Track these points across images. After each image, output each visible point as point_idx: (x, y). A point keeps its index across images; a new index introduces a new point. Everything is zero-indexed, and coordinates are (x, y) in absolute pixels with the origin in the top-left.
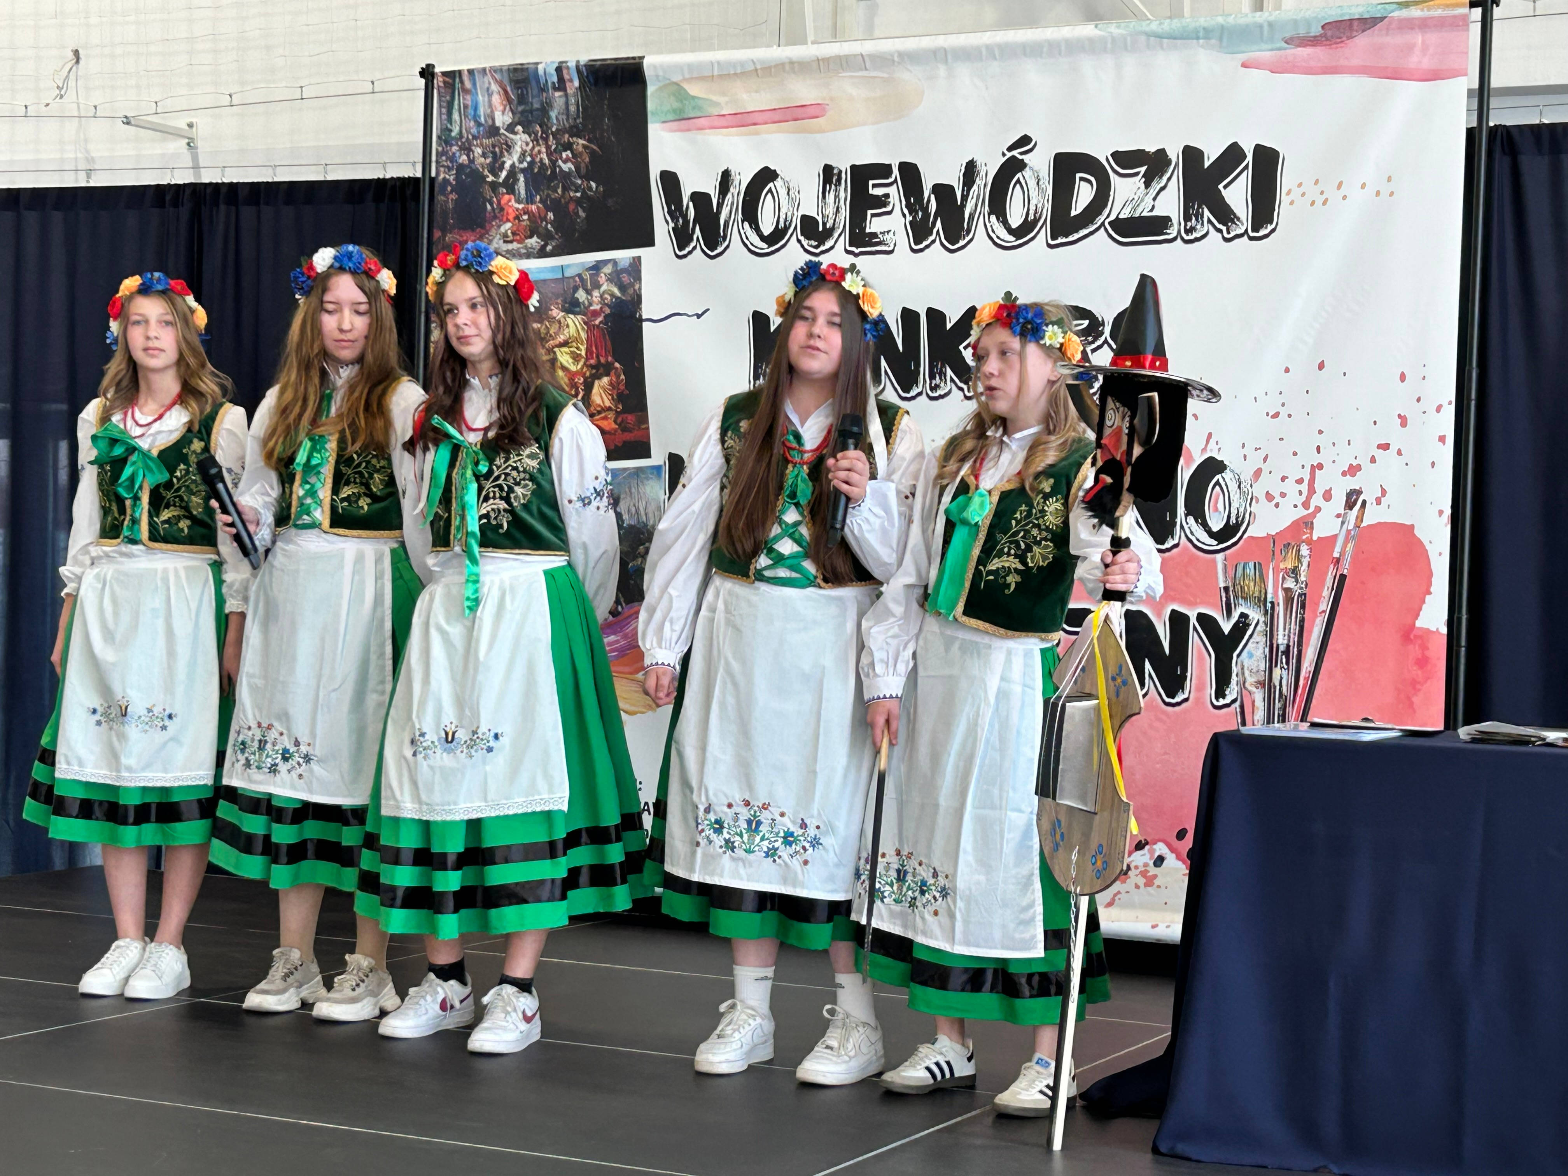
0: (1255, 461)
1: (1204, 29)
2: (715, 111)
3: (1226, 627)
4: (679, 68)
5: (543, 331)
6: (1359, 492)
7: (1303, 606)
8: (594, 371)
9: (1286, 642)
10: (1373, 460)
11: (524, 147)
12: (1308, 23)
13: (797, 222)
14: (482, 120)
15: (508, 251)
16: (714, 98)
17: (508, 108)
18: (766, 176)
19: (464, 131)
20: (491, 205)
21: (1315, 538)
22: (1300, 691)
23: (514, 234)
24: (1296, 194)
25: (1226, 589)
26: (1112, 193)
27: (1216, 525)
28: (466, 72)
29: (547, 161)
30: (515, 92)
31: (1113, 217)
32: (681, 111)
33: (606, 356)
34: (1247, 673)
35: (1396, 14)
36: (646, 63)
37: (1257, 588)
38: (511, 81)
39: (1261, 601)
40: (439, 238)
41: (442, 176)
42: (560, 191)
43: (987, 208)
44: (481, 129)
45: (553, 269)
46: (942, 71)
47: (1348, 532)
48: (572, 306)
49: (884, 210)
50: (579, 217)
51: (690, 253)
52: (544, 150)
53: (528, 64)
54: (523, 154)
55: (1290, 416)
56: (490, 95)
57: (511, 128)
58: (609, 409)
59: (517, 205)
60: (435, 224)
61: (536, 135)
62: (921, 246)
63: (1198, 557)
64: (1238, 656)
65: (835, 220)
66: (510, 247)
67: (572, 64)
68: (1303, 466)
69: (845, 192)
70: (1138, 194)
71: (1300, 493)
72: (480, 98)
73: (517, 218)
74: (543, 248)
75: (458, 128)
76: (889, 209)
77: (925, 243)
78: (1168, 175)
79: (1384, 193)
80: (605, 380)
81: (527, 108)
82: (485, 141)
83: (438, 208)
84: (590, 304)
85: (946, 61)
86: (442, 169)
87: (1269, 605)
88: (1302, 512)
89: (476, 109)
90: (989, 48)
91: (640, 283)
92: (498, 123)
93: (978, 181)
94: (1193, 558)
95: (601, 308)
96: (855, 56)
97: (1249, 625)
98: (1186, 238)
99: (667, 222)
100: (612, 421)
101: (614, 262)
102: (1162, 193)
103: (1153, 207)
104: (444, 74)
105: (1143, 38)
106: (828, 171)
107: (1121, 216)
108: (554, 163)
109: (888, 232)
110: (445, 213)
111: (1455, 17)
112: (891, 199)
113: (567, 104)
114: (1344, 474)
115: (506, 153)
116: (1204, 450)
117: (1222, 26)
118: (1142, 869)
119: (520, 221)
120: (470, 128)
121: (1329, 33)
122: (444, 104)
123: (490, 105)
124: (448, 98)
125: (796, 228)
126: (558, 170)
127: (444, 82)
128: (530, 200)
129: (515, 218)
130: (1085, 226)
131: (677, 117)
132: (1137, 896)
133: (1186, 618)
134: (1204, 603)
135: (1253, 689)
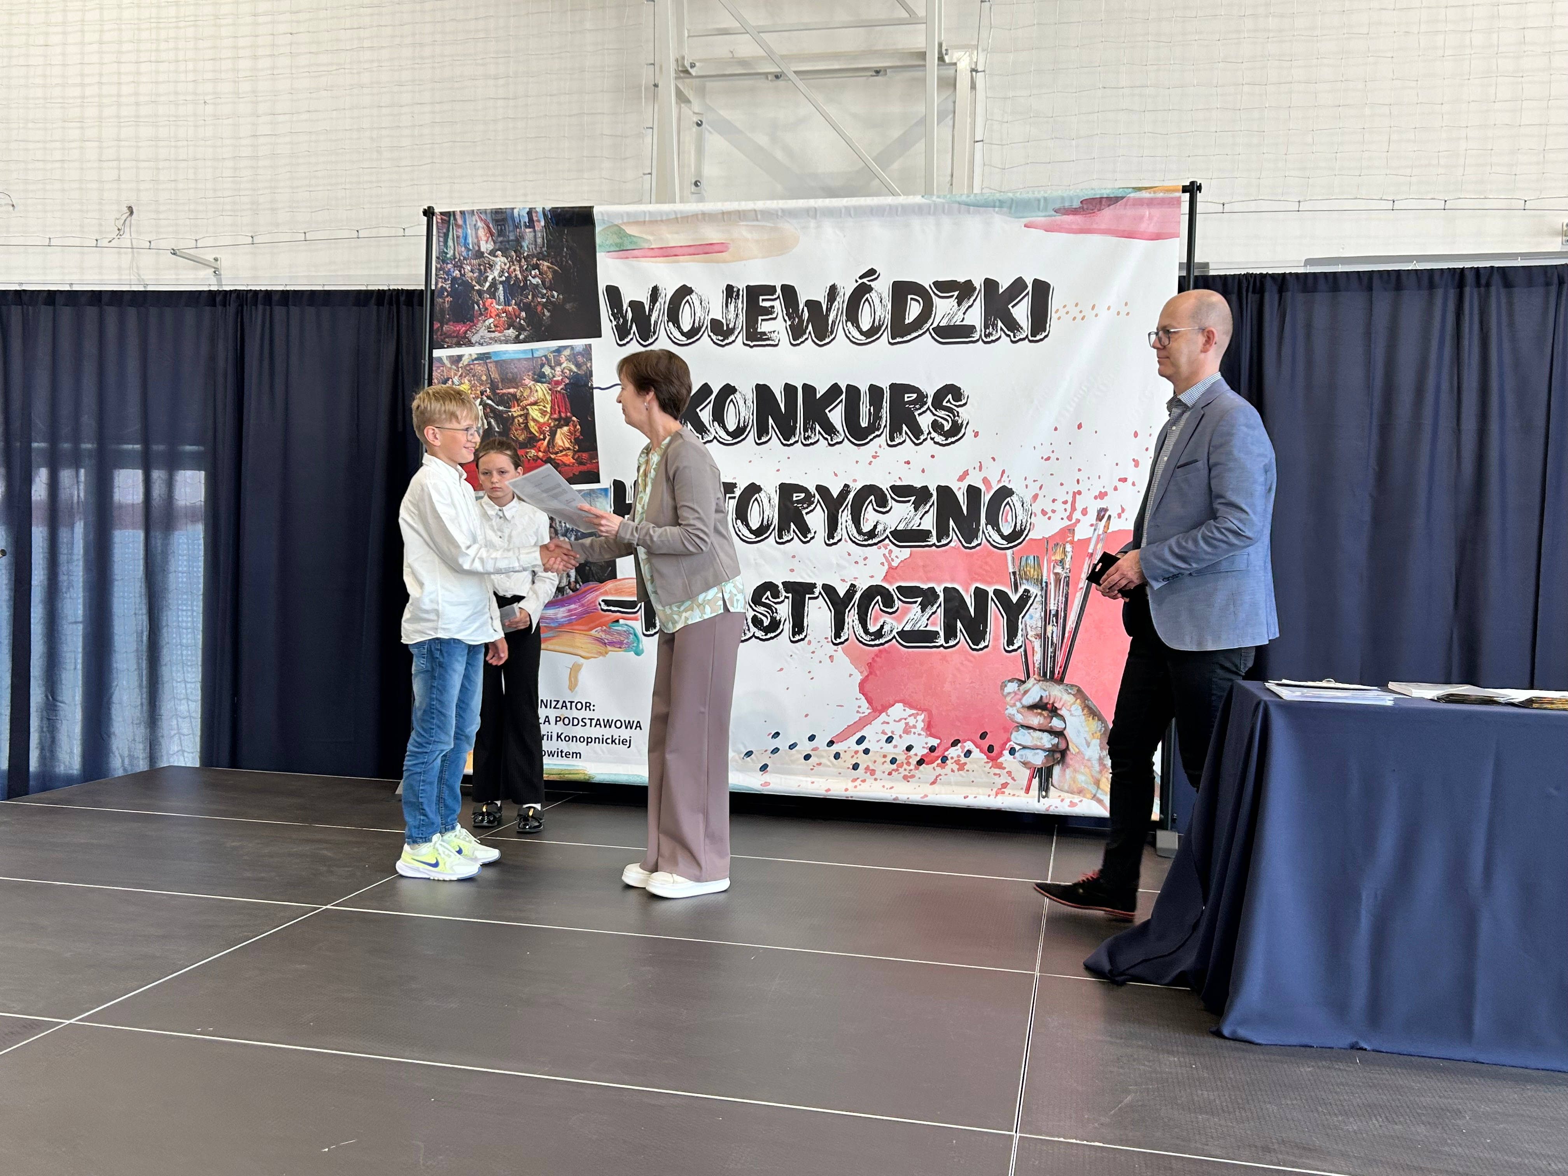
0: (1034, 489)
1: (999, 201)
2: (646, 246)
3: (1014, 598)
4: (620, 215)
5: (518, 394)
6: (1106, 510)
7: (1068, 585)
8: (557, 423)
9: (1056, 608)
10: (1116, 489)
11: (503, 266)
12: (1071, 199)
13: (707, 322)
14: (471, 247)
15: (491, 339)
16: (645, 236)
17: (490, 238)
18: (684, 291)
19: (456, 253)
20: (479, 306)
21: (1076, 540)
22: (1065, 641)
23: (496, 326)
24: (1062, 312)
25: (1014, 573)
26: (934, 309)
27: (1007, 530)
28: (459, 213)
29: (520, 276)
30: (496, 227)
31: (935, 325)
32: (621, 244)
33: (566, 412)
34: (1029, 629)
35: (1132, 195)
36: (595, 211)
37: (1036, 573)
38: (493, 220)
39: (1039, 581)
40: (438, 329)
41: (440, 285)
42: (530, 297)
43: (845, 317)
44: (470, 253)
45: (525, 351)
46: (812, 223)
47: (1099, 536)
48: (540, 378)
49: (770, 316)
50: (544, 315)
51: (628, 342)
52: (518, 268)
53: (506, 209)
54: (502, 271)
55: (1058, 459)
56: (477, 230)
57: (493, 253)
58: (569, 449)
59: (497, 307)
60: (435, 319)
61: (512, 258)
62: (798, 342)
63: (993, 552)
64: (1023, 617)
65: (735, 323)
66: (493, 335)
67: (540, 210)
68: (1067, 493)
69: (742, 304)
70: (953, 309)
71: (1065, 510)
72: (469, 231)
73: (497, 315)
74: (517, 337)
75: (452, 252)
76: (774, 316)
77: (801, 340)
78: (974, 298)
79: (1123, 314)
80: (566, 429)
81: (505, 239)
82: (474, 262)
83: (437, 308)
84: (554, 377)
85: (815, 217)
86: (440, 280)
87: (1044, 584)
88: (1066, 523)
89: (466, 238)
90: (847, 208)
91: (591, 363)
92: (482, 249)
93: (838, 299)
94: (990, 553)
95: (562, 379)
96: (750, 211)
97: (1030, 597)
98: (985, 340)
99: (611, 321)
100: (570, 457)
101: (572, 347)
102: (970, 309)
103: (963, 319)
104: (441, 213)
105: (956, 205)
106: (730, 290)
107: (941, 324)
108: (525, 279)
109: (774, 332)
110: (442, 310)
111: (1172, 198)
112: (775, 309)
113: (535, 236)
114: (1096, 498)
115: (488, 270)
116: (999, 481)
117: (1012, 200)
118: (956, 758)
119: (499, 317)
120: (462, 252)
121: (1085, 207)
122: (442, 235)
123: (477, 237)
124: (445, 231)
125: (707, 327)
126: (528, 282)
127: (442, 219)
128: (507, 303)
129: (496, 316)
130: (916, 330)
131: (618, 249)
132: (953, 777)
133: (987, 593)
134: (997, 583)
135: (1033, 639)
